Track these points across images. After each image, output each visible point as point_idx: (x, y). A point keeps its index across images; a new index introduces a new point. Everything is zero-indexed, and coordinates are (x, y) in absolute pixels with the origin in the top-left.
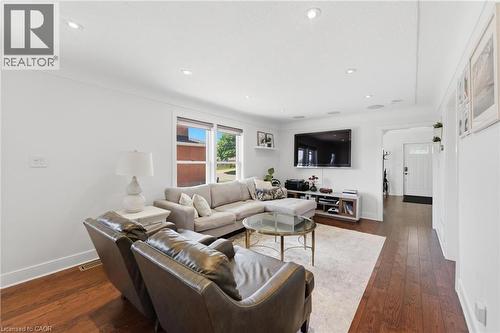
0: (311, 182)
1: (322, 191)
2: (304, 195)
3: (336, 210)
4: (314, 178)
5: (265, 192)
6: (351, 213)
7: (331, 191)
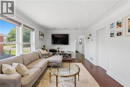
0: (57, 49)
1: (62, 52)
2: (56, 54)
3: (66, 57)
4: (59, 48)
5: (46, 55)
6: (70, 58)
7: (64, 52)
